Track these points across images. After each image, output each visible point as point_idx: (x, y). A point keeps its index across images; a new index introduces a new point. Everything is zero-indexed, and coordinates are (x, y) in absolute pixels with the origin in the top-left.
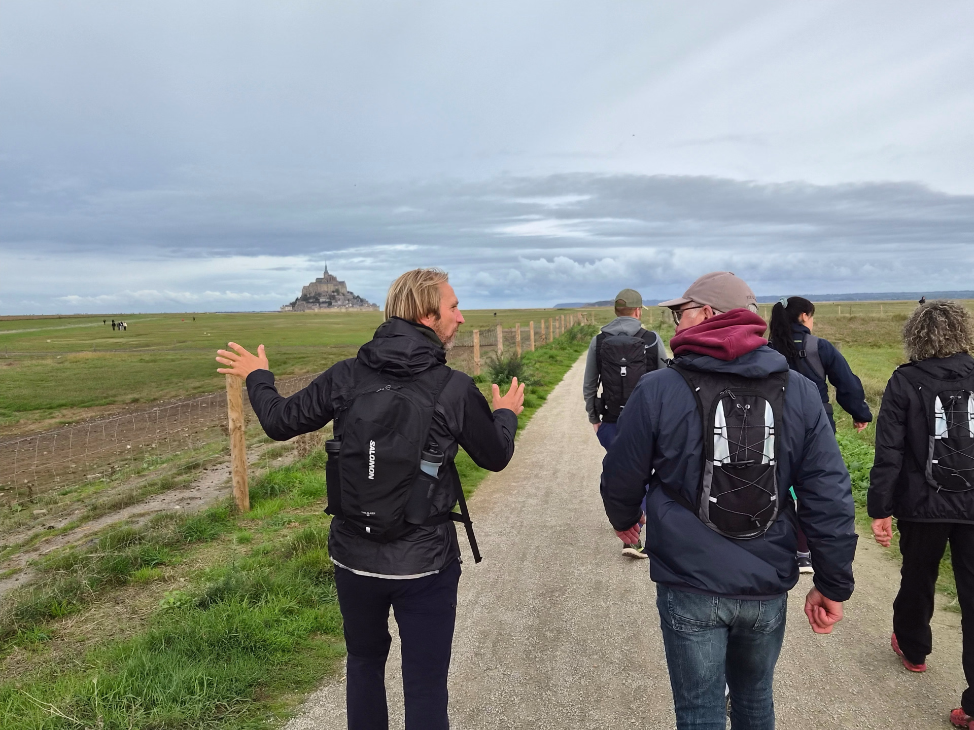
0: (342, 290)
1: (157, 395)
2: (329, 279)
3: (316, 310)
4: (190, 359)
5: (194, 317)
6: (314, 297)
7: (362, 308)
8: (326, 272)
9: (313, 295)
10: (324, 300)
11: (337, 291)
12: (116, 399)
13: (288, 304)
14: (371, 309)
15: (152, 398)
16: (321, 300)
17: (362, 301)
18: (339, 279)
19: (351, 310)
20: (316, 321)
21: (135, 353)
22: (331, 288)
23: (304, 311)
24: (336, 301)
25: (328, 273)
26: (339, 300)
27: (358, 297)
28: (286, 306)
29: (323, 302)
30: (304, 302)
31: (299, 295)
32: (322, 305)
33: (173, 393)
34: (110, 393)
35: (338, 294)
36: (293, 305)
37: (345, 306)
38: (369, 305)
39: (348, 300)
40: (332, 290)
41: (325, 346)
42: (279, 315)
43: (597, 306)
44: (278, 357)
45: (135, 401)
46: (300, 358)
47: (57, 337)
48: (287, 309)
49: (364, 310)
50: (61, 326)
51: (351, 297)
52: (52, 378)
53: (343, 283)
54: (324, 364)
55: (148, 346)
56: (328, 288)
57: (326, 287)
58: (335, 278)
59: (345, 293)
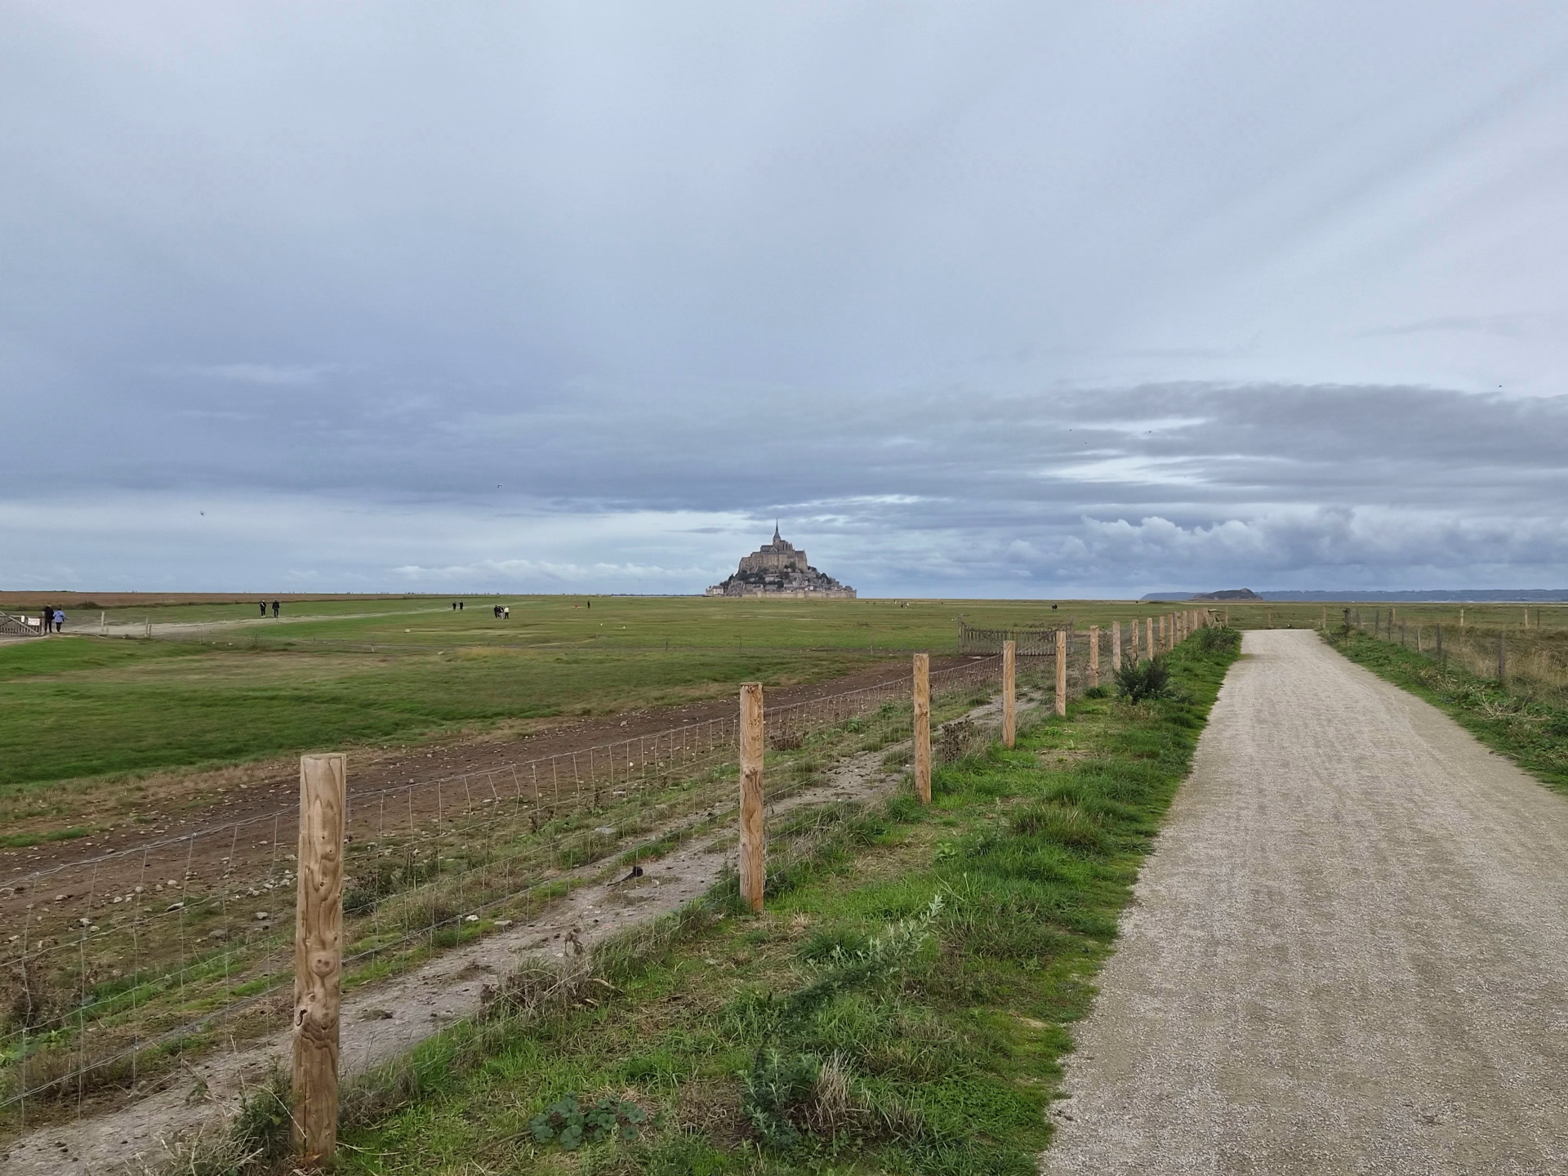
0: (799, 565)
1: (613, 705)
2: (781, 547)
3: (759, 595)
4: (625, 661)
5: (589, 602)
6: (757, 575)
7: (829, 592)
8: (777, 536)
9: (755, 570)
10: (772, 579)
11: (792, 566)
12: (561, 709)
13: (717, 584)
14: (843, 595)
15: (607, 709)
16: (767, 579)
17: (830, 581)
18: (796, 548)
19: (812, 595)
20: (766, 611)
21: (548, 650)
22: (784, 560)
23: (741, 596)
24: (791, 582)
25: (779, 537)
26: (795, 579)
27: (824, 574)
28: (715, 587)
29: (771, 583)
30: (742, 582)
31: (735, 571)
32: (768, 587)
33: (632, 705)
34: (552, 700)
35: (794, 571)
36: (725, 585)
37: (803, 589)
38: (840, 588)
39: (809, 580)
40: (784, 564)
41: (804, 648)
42: (705, 600)
43: (1216, 599)
44: (745, 661)
45: (587, 712)
46: (777, 664)
47: (417, 625)
48: (715, 592)
49: (832, 596)
50: (411, 610)
51: (812, 575)
52: (458, 680)
53: (801, 554)
54: (818, 673)
55: (548, 641)
56: (777, 561)
57: (776, 559)
58: (791, 546)
59: (805, 569)
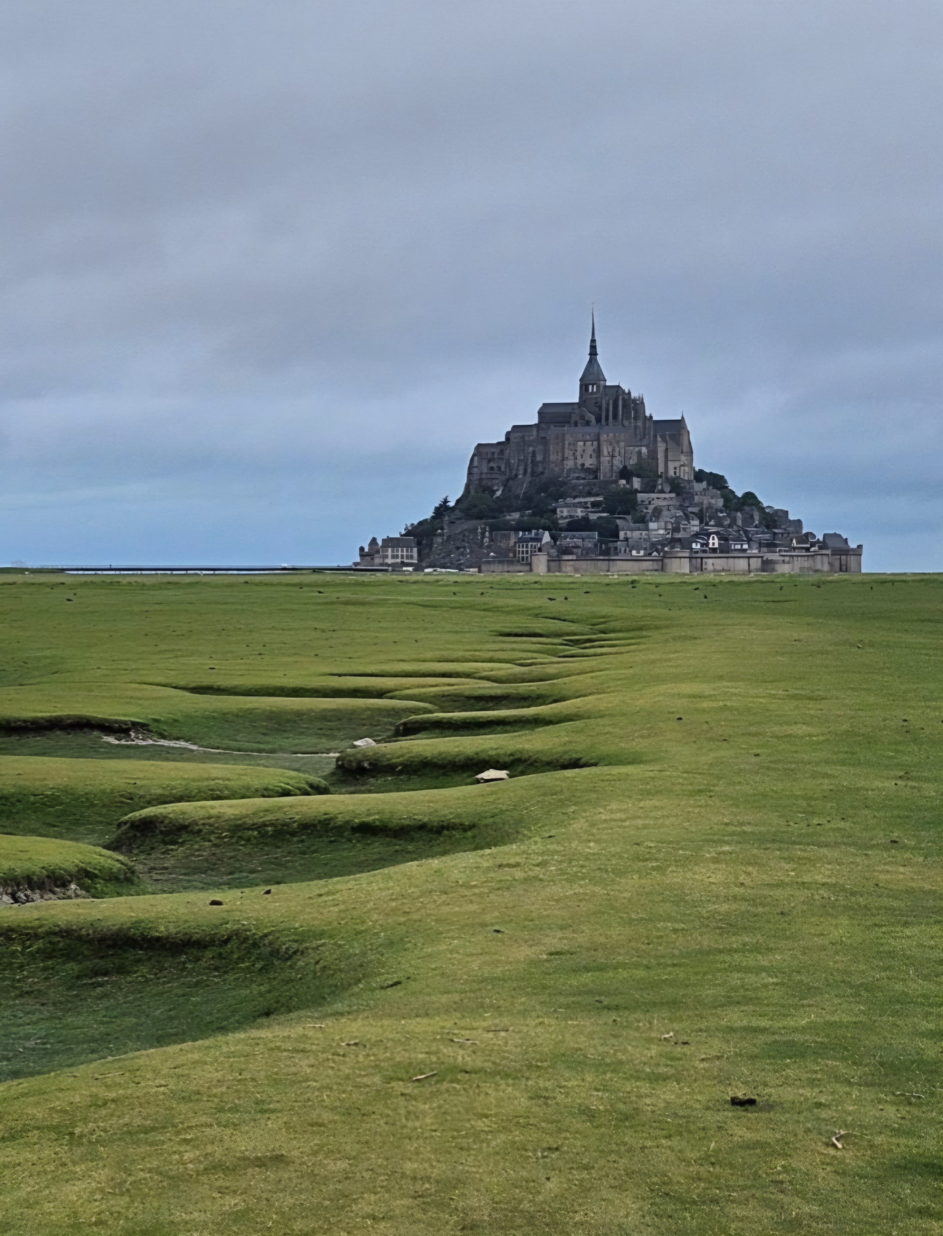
0: (668, 466)
2: (606, 408)
3: (541, 566)
6: (528, 502)
7: (770, 555)
8: (592, 373)
9: (522, 486)
10: (579, 513)
11: (645, 470)
13: (397, 533)
14: (820, 563)
16: (563, 513)
17: (771, 520)
19: (717, 566)
22: (615, 452)
24: (642, 521)
25: (600, 377)
26: (657, 513)
27: (750, 497)
28: (390, 542)
29: (577, 526)
30: (479, 525)
32: (568, 540)
35: (650, 488)
36: (421, 535)
37: (685, 544)
38: (805, 542)
39: (700, 516)
40: (618, 463)
48: (390, 556)
49: (783, 569)
51: (713, 500)
53: (673, 430)
57: (590, 447)
58: (638, 404)
59: (685, 474)
